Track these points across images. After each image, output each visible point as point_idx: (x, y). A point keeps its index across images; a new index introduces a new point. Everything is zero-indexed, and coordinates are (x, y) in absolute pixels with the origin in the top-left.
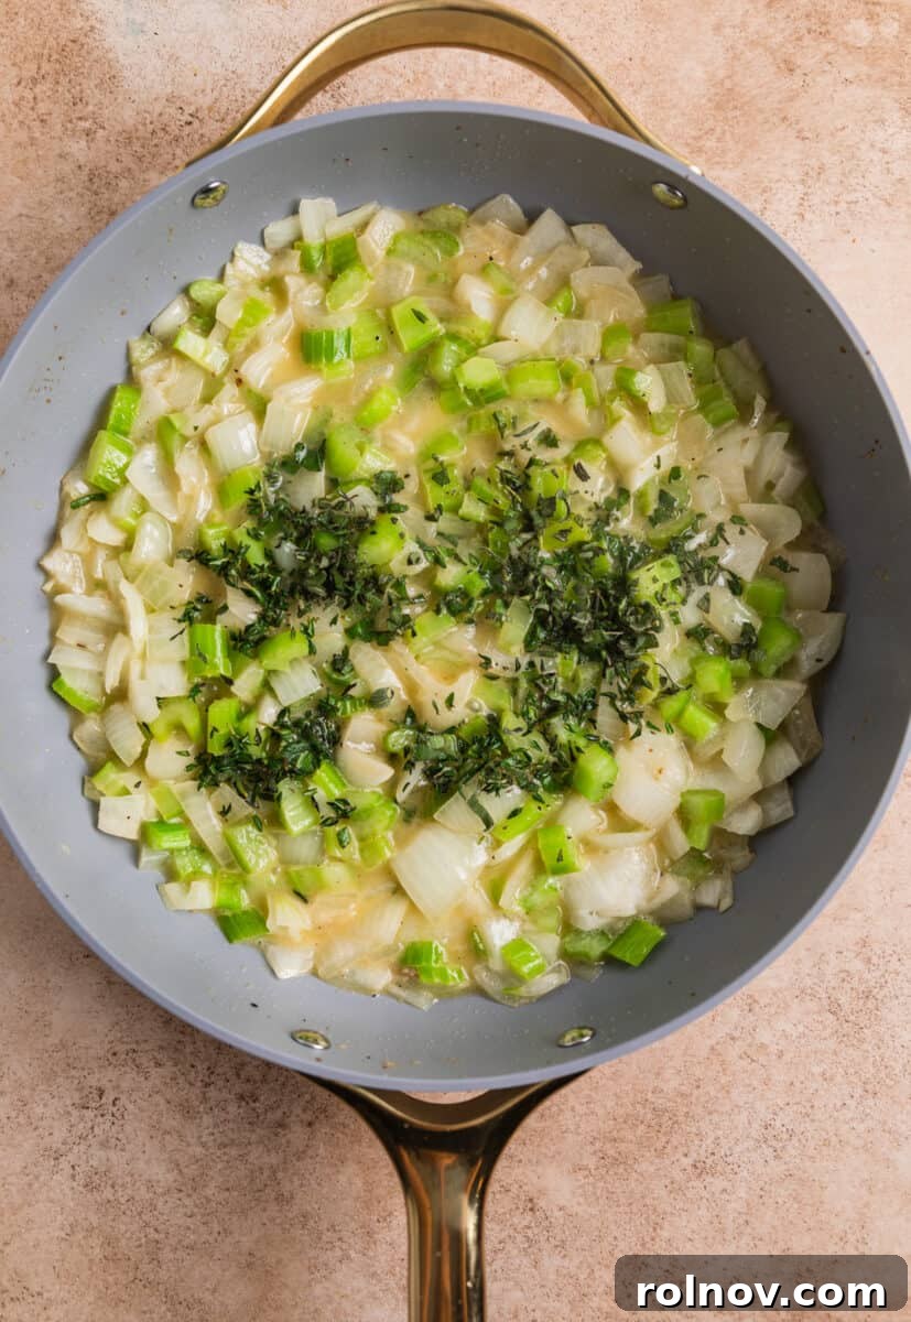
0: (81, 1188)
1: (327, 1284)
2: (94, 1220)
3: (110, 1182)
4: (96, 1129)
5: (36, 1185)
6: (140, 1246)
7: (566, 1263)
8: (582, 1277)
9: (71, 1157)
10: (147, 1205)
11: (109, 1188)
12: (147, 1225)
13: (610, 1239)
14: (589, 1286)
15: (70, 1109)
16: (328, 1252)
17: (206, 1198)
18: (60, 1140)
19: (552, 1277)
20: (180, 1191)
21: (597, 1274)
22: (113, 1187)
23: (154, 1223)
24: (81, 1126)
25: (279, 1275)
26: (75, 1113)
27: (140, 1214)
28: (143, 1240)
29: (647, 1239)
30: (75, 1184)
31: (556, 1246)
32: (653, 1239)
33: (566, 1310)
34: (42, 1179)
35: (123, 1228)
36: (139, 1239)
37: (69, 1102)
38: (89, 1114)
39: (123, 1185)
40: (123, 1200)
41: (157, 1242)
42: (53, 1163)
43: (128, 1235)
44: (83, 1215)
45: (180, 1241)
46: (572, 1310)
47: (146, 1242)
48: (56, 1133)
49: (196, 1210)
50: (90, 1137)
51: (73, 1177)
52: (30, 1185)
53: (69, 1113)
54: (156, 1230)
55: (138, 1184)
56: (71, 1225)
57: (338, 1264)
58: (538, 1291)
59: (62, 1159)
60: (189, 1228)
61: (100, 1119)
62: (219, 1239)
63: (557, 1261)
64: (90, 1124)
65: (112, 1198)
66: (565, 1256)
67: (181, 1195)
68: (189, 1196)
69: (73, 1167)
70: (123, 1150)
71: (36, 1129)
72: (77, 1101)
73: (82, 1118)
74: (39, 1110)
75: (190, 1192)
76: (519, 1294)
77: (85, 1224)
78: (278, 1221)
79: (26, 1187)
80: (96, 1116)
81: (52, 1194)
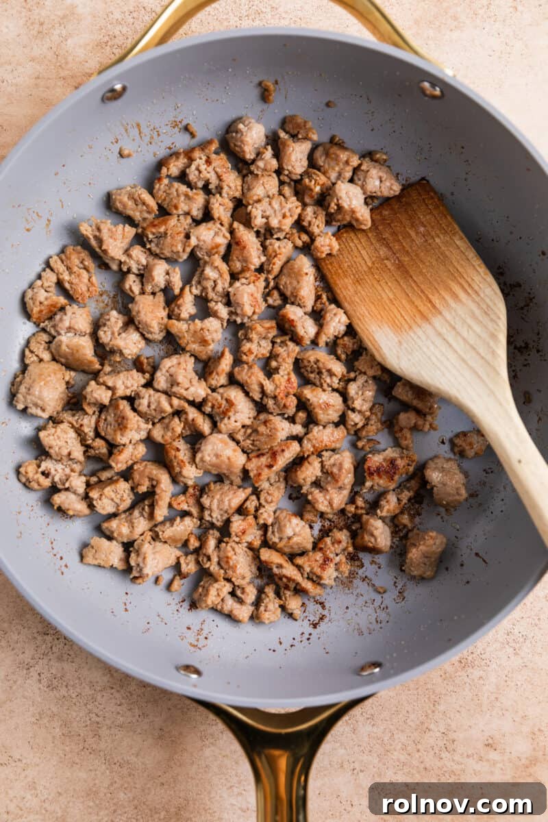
0: (45, 689)
1: (213, 748)
2: (55, 710)
3: (65, 684)
4: (53, 648)
5: (14, 688)
6: (87, 726)
7: (375, 730)
8: (386, 739)
9: (37, 667)
10: (90, 698)
11: (64, 688)
12: (90, 712)
13: (404, 712)
14: (391, 745)
15: (36, 635)
16: (214, 727)
17: (130, 692)
18: (30, 657)
19: (366, 739)
20: (112, 688)
21: (396, 736)
22: (67, 686)
23: (96, 710)
24: (44, 647)
25: (181, 743)
26: (39, 638)
27: (86, 705)
28: (88, 723)
29: (429, 712)
30: (41, 685)
31: (368, 719)
32: (433, 712)
33: (376, 761)
34: (19, 683)
35: (74, 714)
36: (86, 721)
37: (35, 631)
38: (49, 638)
39: (73, 686)
40: (74, 696)
41: (98, 723)
42: (25, 671)
43: (78, 719)
44: (48, 707)
45: (113, 722)
46: (380, 761)
47: (90, 724)
48: (27, 652)
49: (123, 701)
50: (50, 653)
51: (40, 681)
52: (11, 687)
53: (35, 638)
54: (97, 715)
55: (84, 684)
56: (39, 713)
57: (220, 734)
58: (356, 748)
59: (32, 669)
60: (118, 713)
61: (56, 641)
62: (140, 720)
63: (369, 728)
64: (50, 645)
65: (66, 695)
66: (374, 725)
67: (113, 691)
68: (118, 691)
69: (39, 674)
70: (73, 662)
71: (13, 649)
72: (40, 630)
73: (44, 641)
74: (15, 637)
75: (119, 689)
76: (342, 751)
77: (49, 713)
78: (179, 706)
79: (8, 688)
80: (53, 639)
81: (26, 694)
